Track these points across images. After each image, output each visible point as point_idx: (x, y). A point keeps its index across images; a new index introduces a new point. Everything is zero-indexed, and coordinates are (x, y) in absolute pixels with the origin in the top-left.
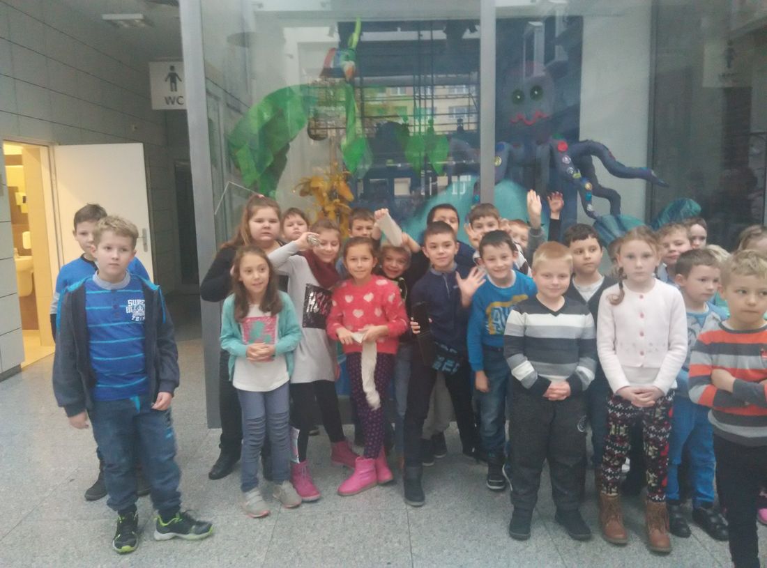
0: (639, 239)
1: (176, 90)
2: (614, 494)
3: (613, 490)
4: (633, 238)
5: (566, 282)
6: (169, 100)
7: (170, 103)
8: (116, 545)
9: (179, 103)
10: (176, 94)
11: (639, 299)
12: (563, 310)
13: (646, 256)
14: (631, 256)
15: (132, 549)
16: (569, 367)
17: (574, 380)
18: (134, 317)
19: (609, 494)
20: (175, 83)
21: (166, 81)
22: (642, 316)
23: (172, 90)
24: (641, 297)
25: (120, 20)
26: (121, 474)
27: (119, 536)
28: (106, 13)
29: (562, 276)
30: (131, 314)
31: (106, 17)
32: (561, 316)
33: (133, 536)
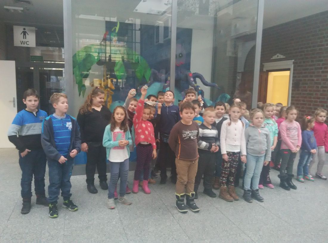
0: (237, 107)
1: (26, 38)
2: (225, 186)
3: (225, 185)
4: (235, 107)
6: (22, 42)
7: (23, 44)
8: (51, 215)
9: (27, 44)
10: (26, 40)
11: (235, 125)
13: (238, 112)
14: (234, 112)
15: (57, 216)
18: (69, 128)
19: (224, 187)
20: (25, 35)
21: (21, 34)
22: (236, 130)
23: (24, 38)
25: (11, 9)
26: (56, 187)
27: (51, 212)
28: (6, 5)
30: (68, 127)
31: (5, 7)
33: (57, 212)
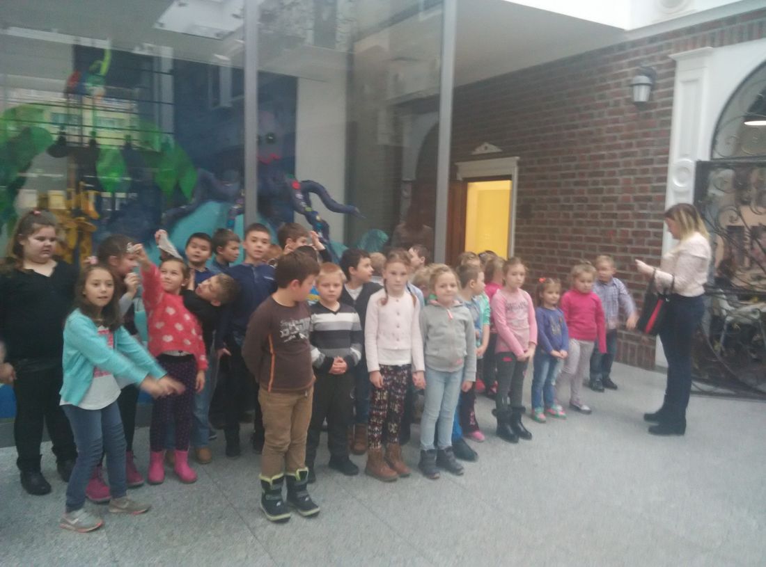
0: (400, 262)
2: (379, 447)
3: (379, 444)
4: (396, 261)
5: (339, 289)
11: (396, 303)
12: (340, 311)
13: (403, 274)
14: (394, 273)
16: (345, 351)
17: (349, 359)
19: (376, 448)
22: (398, 314)
24: (397, 301)
29: (336, 285)
32: (339, 314)
